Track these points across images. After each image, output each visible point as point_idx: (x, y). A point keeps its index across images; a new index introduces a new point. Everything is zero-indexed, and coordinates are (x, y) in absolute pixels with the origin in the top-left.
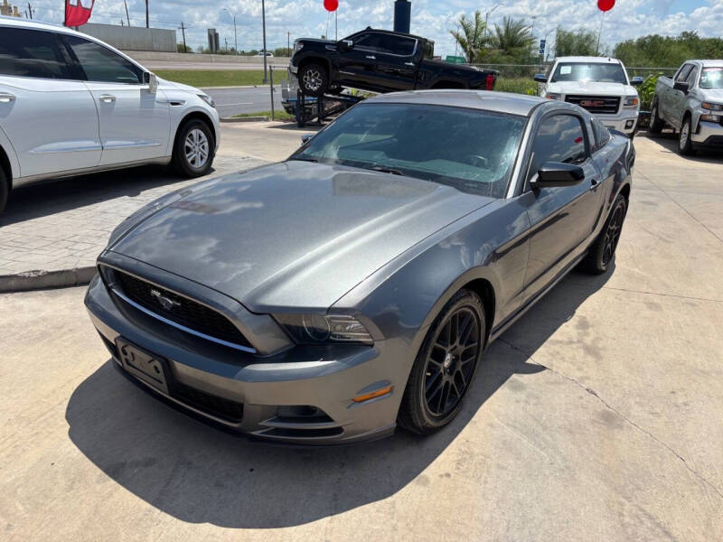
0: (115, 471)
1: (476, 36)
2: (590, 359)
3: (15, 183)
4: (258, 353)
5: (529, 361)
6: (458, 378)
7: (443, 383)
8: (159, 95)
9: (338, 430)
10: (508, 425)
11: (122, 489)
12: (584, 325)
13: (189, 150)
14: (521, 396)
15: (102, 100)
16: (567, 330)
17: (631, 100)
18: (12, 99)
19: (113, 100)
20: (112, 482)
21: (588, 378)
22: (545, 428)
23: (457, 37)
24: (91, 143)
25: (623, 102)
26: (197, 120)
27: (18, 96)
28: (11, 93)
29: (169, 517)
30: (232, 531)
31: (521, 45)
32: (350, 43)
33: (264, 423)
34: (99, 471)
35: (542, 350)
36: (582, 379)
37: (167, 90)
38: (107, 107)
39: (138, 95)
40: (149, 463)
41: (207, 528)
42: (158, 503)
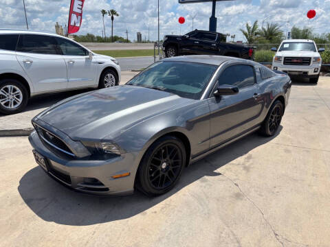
0: (28, 201)
1: (253, 31)
2: (244, 172)
3: (32, 95)
4: (76, 156)
5: (215, 171)
6: (170, 174)
7: (160, 175)
8: (94, 60)
9: (107, 189)
10: (192, 195)
11: (28, 208)
12: (249, 158)
13: (106, 82)
14: (204, 184)
15: (68, 62)
16: (241, 159)
17: (317, 59)
18: (31, 62)
19: (74, 62)
20: (26, 205)
21: (238, 179)
22: (207, 197)
23: (243, 32)
24: (63, 80)
25: (312, 60)
26: (110, 70)
27: (34, 61)
28: (32, 60)
29: (40, 219)
30: (60, 225)
31: (276, 34)
32: (188, 36)
33: (79, 184)
34: (23, 201)
35: (224, 167)
36: (235, 180)
37: (97, 58)
38: (71, 65)
39: (84, 60)
40: (41, 200)
41: (53, 223)
42: (39, 214)
